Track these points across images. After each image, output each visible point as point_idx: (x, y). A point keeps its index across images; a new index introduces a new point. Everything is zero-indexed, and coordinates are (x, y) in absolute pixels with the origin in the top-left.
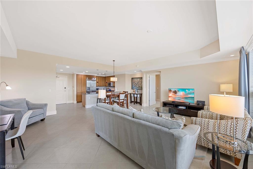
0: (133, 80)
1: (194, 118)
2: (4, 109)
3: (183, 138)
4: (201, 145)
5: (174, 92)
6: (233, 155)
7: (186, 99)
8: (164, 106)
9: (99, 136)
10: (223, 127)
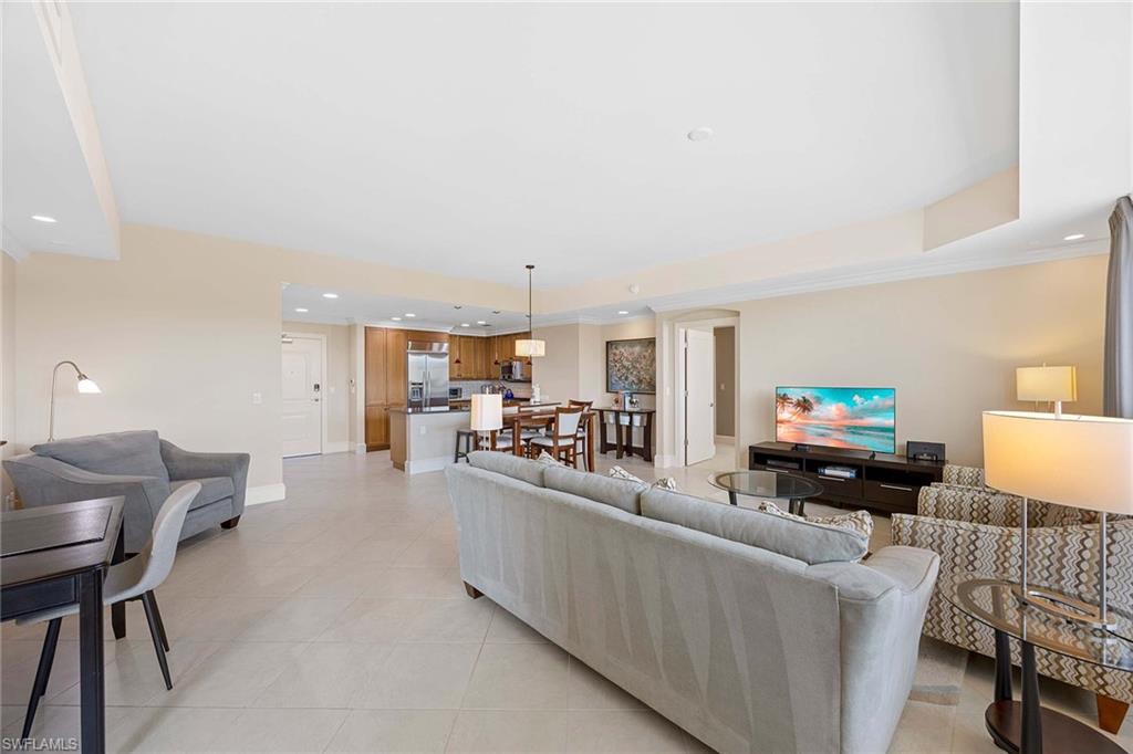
0: (615, 351)
1: (907, 519)
2: (72, 476)
3: (879, 603)
4: (938, 637)
5: (798, 404)
6: (1091, 684)
7: (854, 433)
8: (756, 465)
9: (477, 594)
10: (1043, 558)
